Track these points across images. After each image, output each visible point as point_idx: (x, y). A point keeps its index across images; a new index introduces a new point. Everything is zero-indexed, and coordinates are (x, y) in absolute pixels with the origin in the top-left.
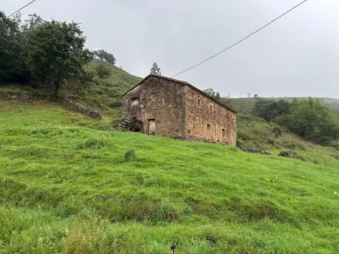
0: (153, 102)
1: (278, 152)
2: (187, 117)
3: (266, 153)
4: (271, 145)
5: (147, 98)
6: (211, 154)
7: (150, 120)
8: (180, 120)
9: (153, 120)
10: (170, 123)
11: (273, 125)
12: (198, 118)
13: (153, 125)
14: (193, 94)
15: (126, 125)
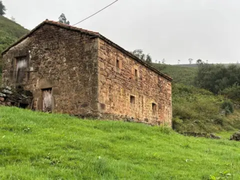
0: (49, 63)
1: (229, 135)
2: (100, 84)
3: (213, 136)
4: (220, 126)
5: (40, 56)
6: (128, 138)
7: (43, 90)
8: (89, 89)
9: (49, 89)
10: (74, 94)
11: (222, 99)
12: (116, 87)
13: (48, 98)
14: (108, 51)
15: (5, 98)
